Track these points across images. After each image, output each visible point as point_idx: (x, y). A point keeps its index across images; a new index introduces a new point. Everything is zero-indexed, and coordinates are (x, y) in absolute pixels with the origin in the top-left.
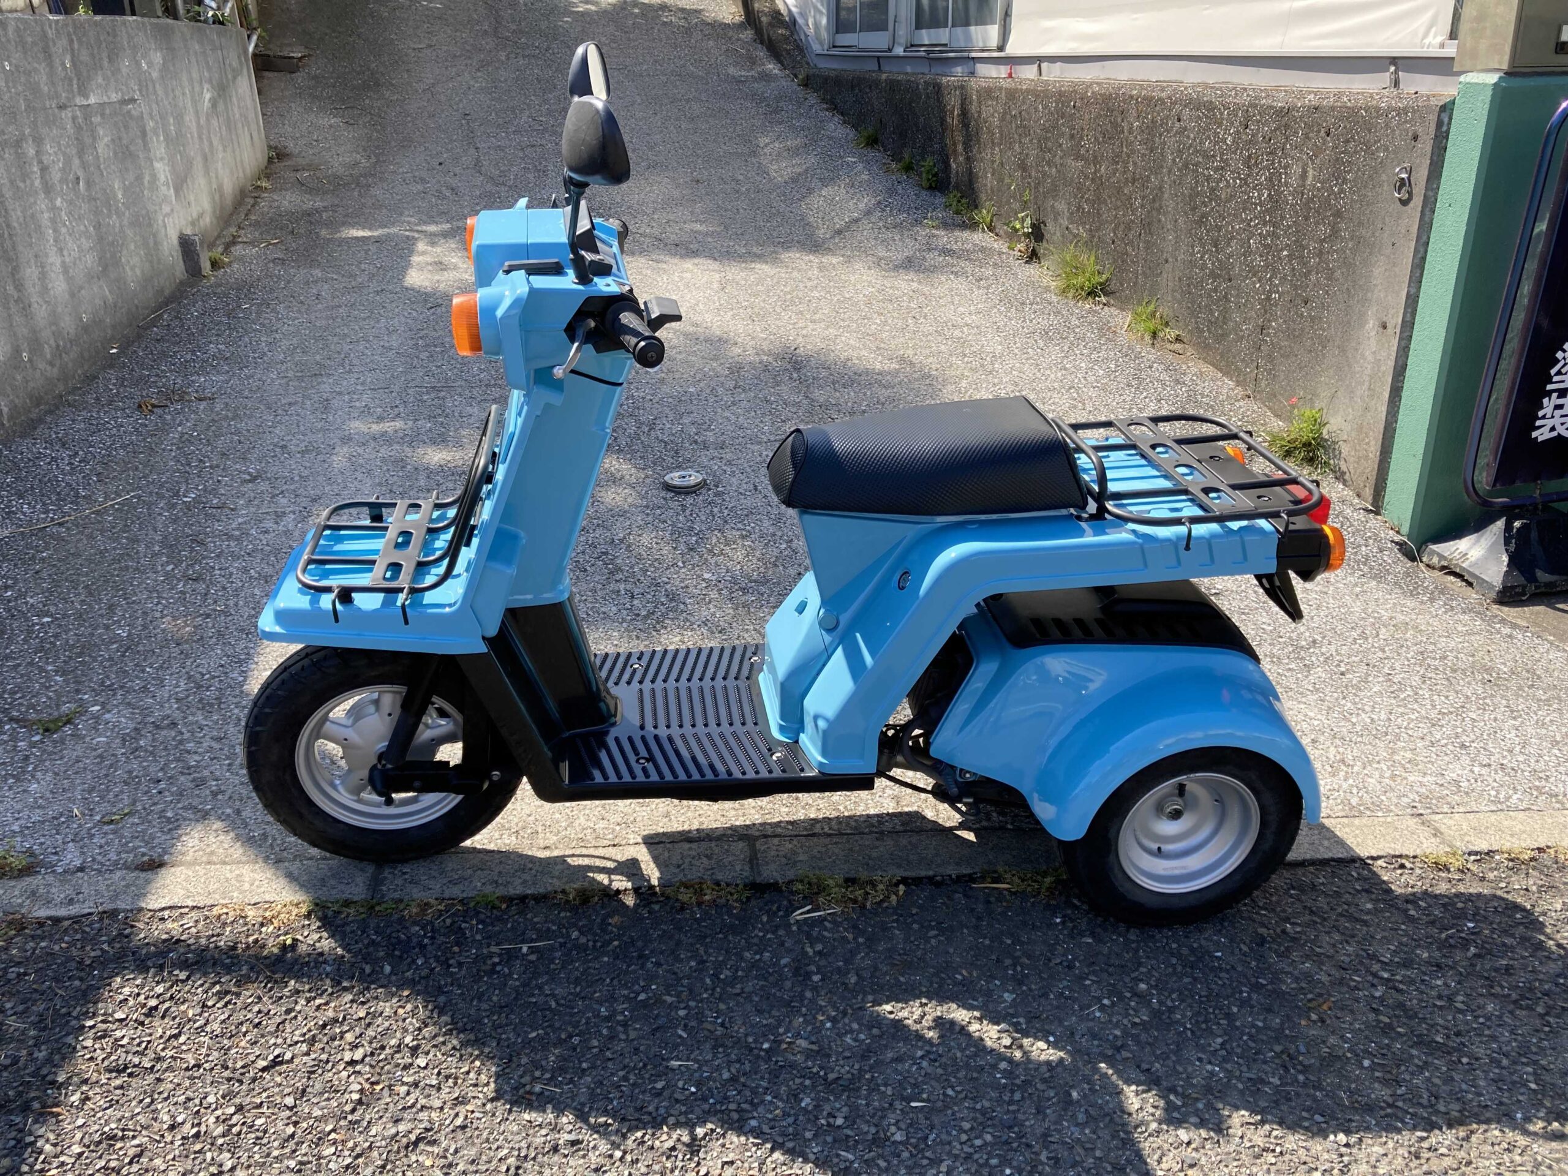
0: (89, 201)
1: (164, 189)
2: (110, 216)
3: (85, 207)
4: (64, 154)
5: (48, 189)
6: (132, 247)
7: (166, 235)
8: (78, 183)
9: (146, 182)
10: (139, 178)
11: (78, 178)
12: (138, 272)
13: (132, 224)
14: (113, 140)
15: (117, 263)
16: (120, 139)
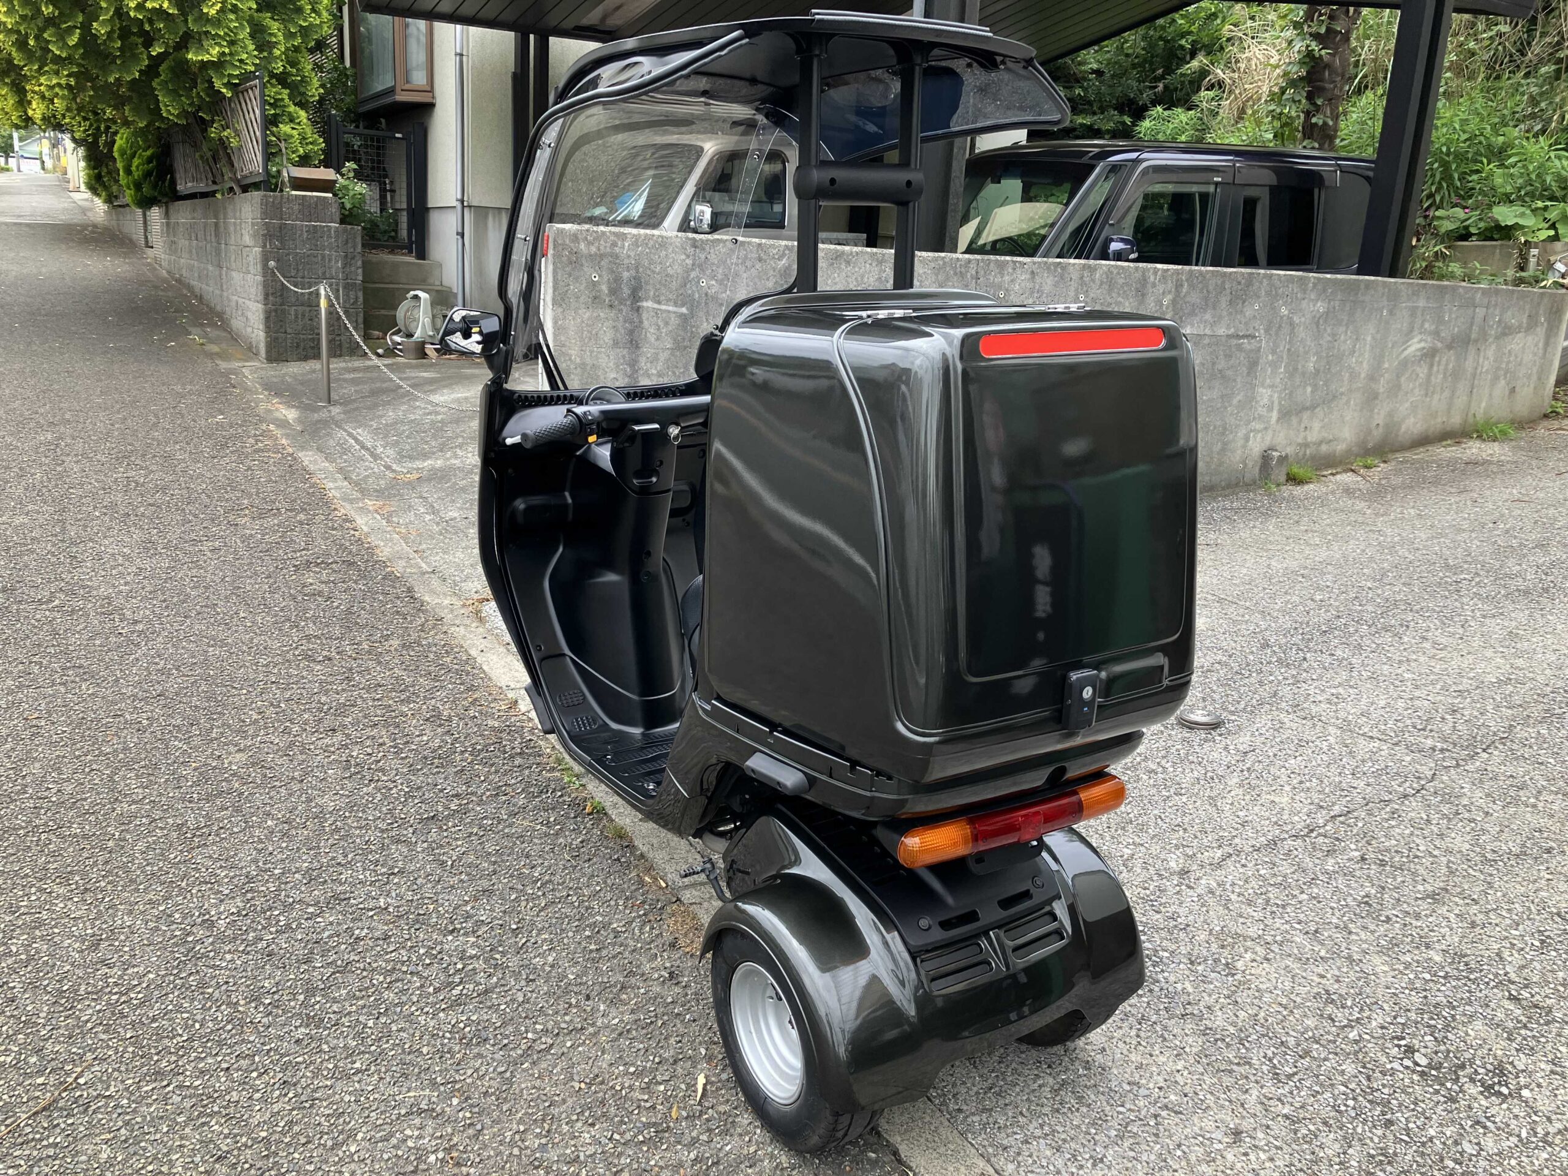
1: (1261, 410)
7: (1244, 447)
9: (1235, 402)
16: (1214, 364)
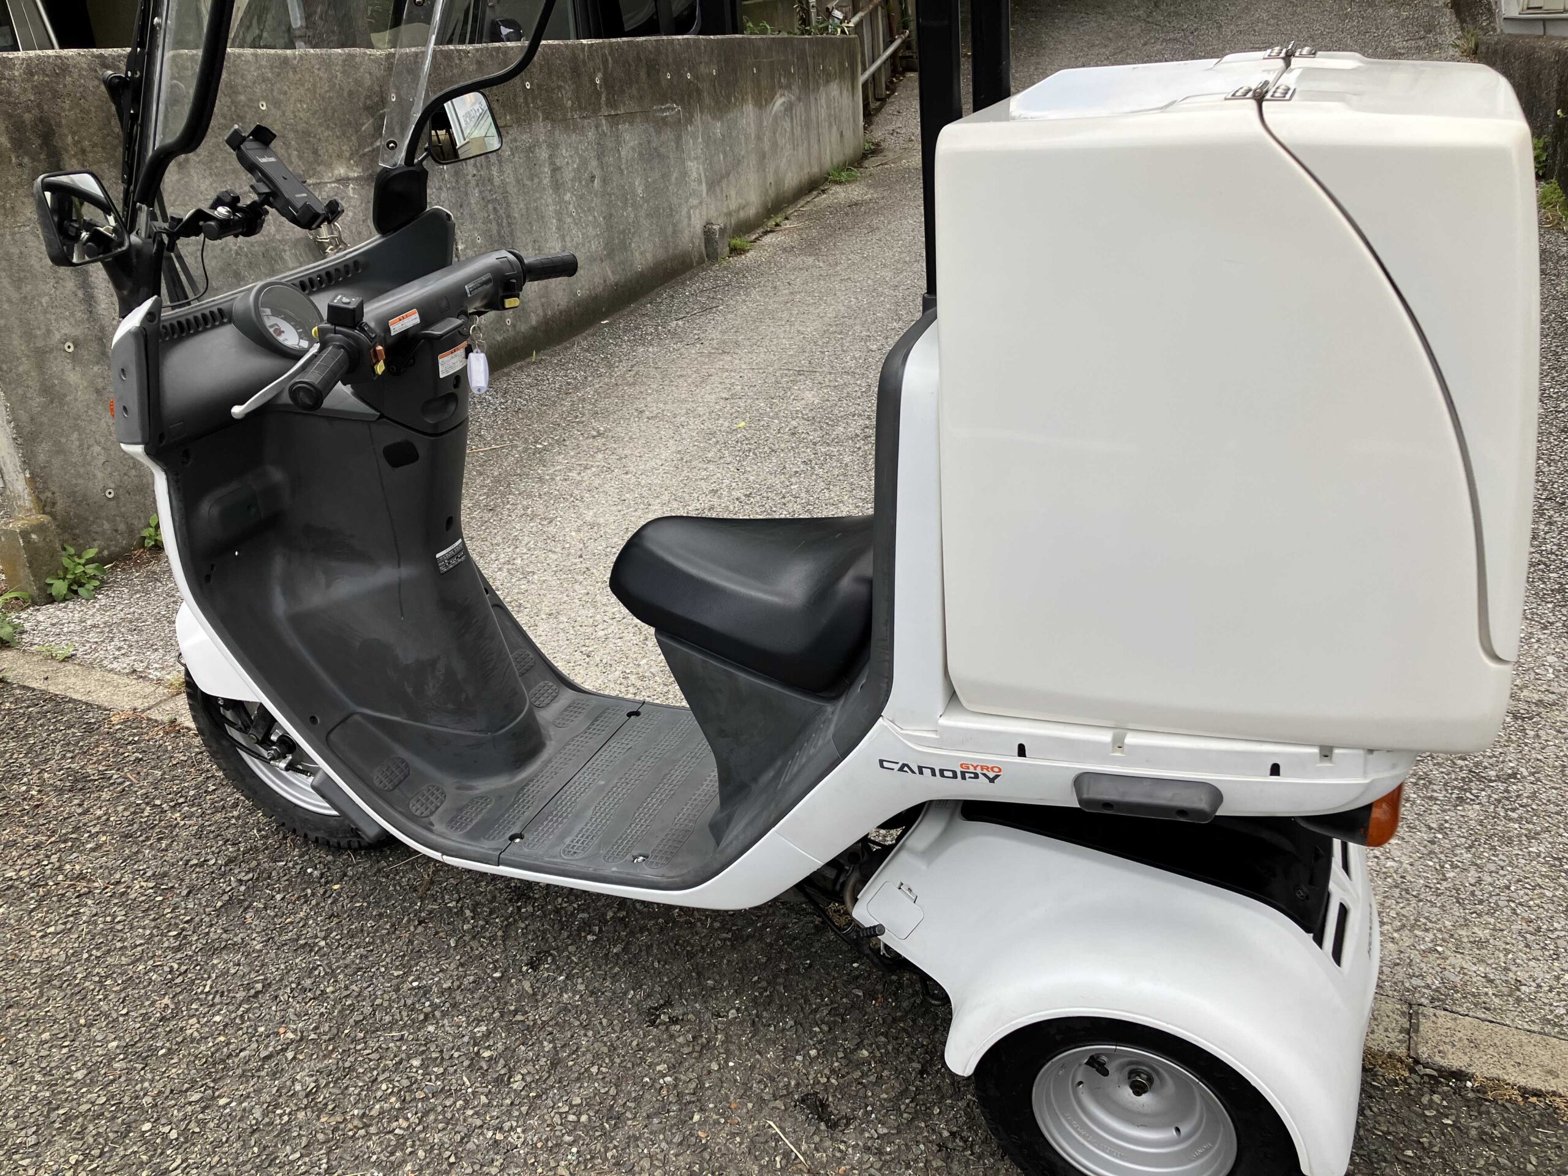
0: (603, 196)
1: (694, 185)
2: (625, 208)
3: (597, 201)
4: (580, 157)
5: (557, 186)
6: (646, 234)
7: (689, 225)
8: (593, 181)
9: (673, 179)
10: (665, 176)
11: (593, 177)
12: (649, 256)
13: (648, 215)
14: (641, 144)
15: (624, 247)
16: (649, 142)
